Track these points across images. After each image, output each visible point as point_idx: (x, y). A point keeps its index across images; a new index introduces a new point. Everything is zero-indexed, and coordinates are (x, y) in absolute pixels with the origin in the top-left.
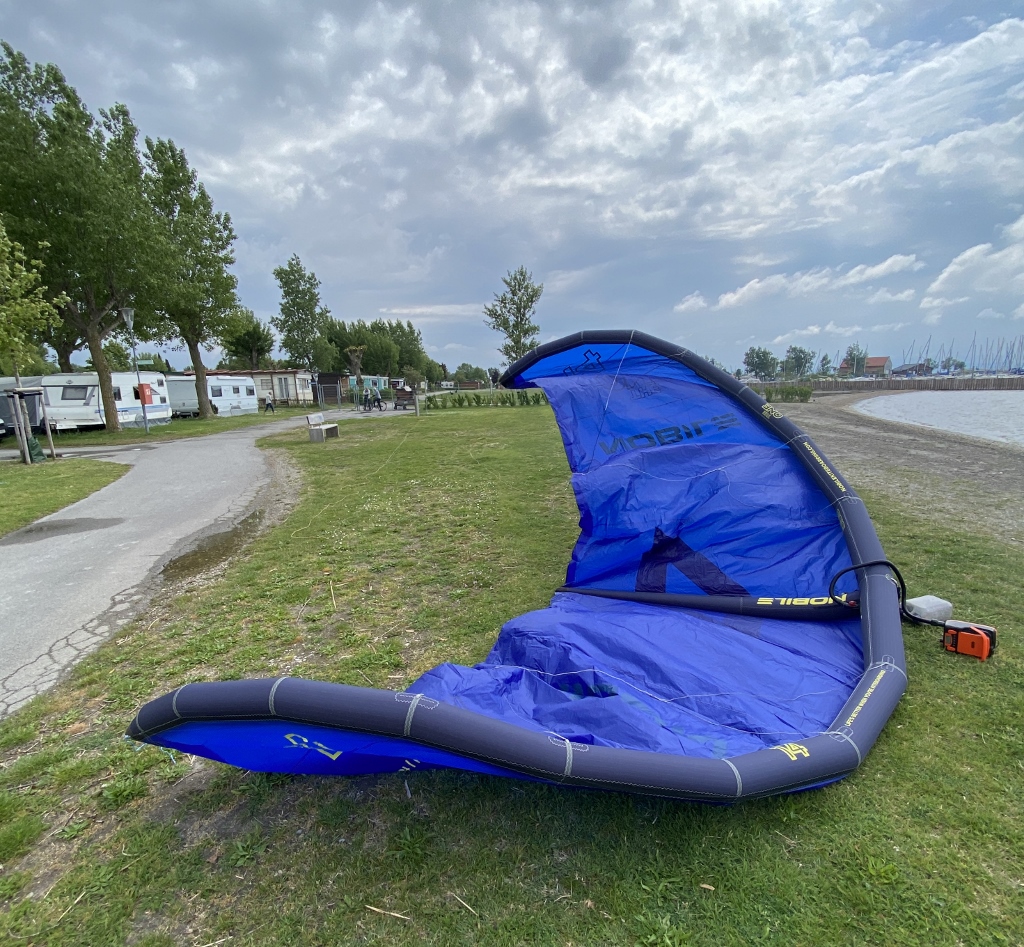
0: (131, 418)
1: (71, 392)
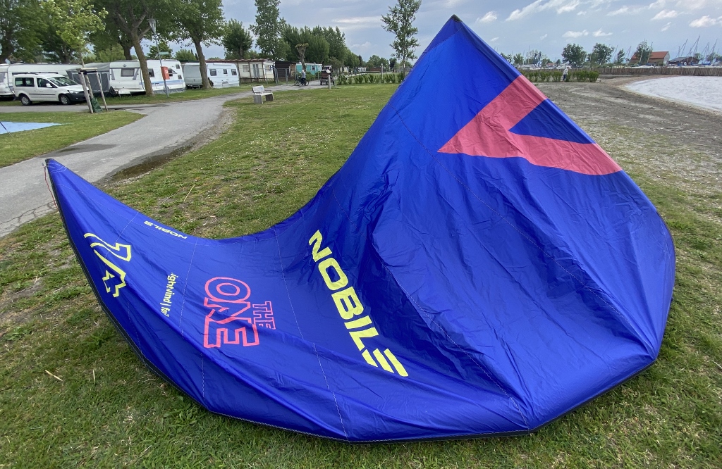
0: (162, 88)
1: (126, 72)
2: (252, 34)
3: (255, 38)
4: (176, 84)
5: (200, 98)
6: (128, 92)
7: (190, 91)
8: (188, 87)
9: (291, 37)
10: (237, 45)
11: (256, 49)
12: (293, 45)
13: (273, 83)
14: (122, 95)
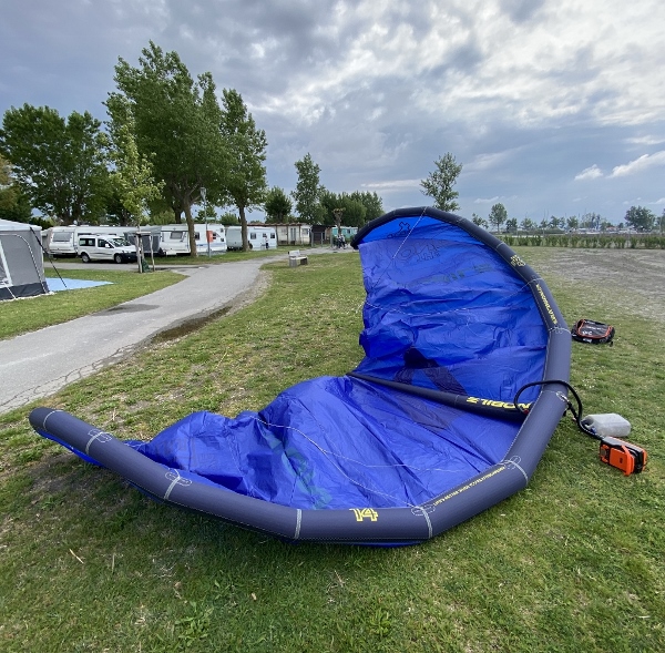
0: (204, 250)
1: (176, 235)
2: (293, 200)
3: (294, 203)
4: (219, 246)
5: (239, 260)
6: (175, 253)
7: (231, 253)
8: (229, 249)
9: (329, 202)
10: (277, 209)
11: (295, 214)
12: (330, 210)
13: (308, 246)
14: (169, 256)
